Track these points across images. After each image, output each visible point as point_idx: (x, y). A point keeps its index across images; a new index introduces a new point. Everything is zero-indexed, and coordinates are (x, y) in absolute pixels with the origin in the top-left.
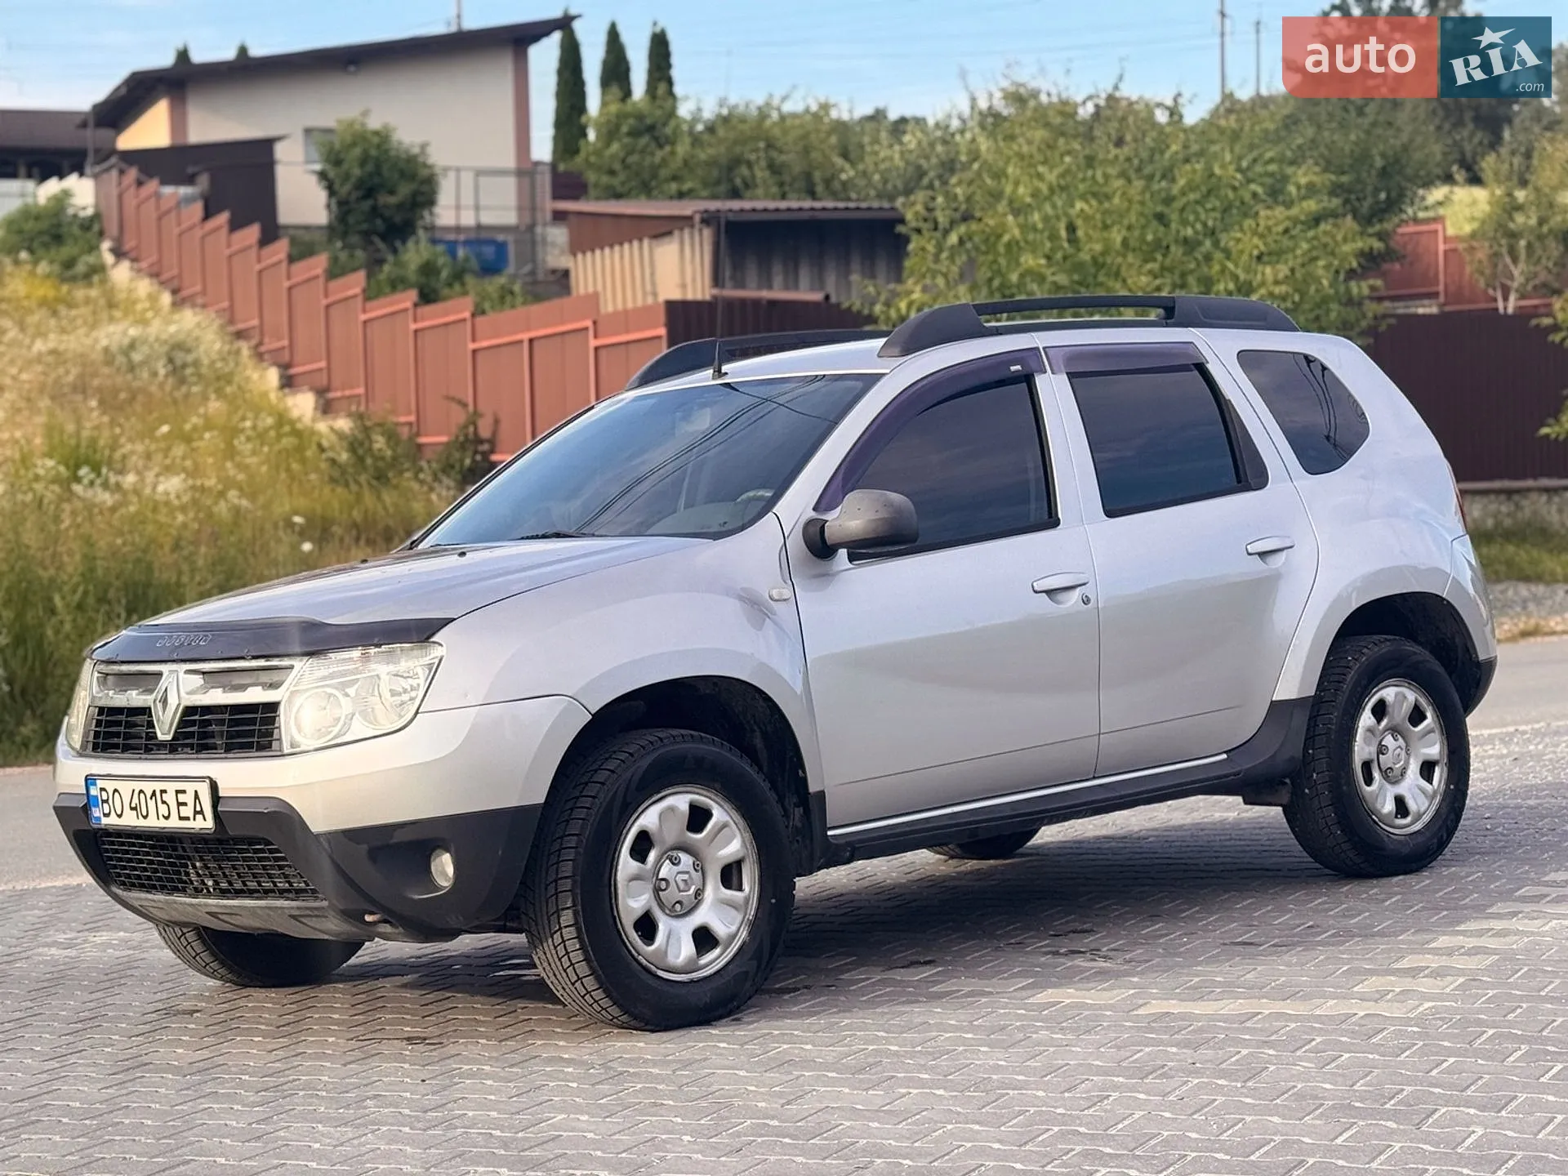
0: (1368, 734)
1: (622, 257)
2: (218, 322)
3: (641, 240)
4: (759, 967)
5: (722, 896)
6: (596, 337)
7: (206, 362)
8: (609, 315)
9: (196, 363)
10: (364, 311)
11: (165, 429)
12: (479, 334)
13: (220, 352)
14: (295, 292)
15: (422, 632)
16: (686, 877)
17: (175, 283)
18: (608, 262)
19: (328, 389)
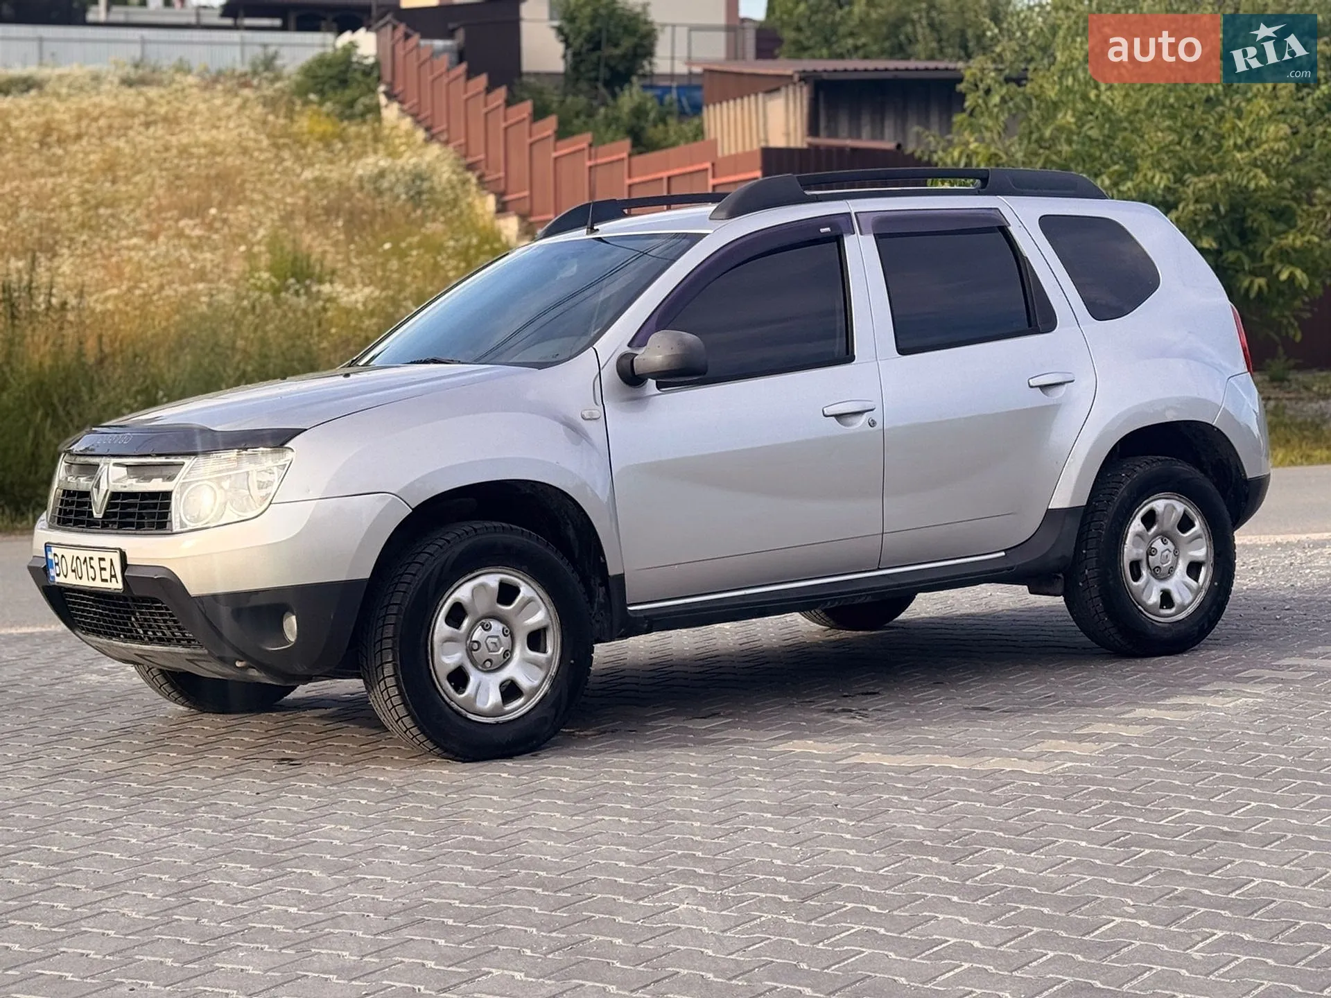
0: (1138, 538)
1: (742, 108)
2: (452, 156)
3: (756, 94)
4: (556, 716)
5: (527, 656)
6: (714, 176)
7: (439, 189)
8: (724, 159)
9: (432, 190)
10: (555, 150)
11: (387, 246)
12: (634, 172)
13: (449, 181)
14: (510, 130)
15: (279, 439)
16: (495, 640)
17: (429, 122)
18: (732, 113)
19: (531, 214)
